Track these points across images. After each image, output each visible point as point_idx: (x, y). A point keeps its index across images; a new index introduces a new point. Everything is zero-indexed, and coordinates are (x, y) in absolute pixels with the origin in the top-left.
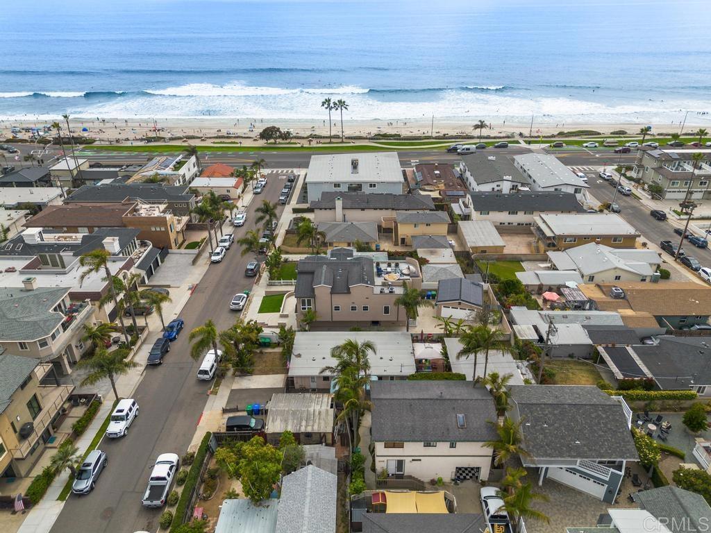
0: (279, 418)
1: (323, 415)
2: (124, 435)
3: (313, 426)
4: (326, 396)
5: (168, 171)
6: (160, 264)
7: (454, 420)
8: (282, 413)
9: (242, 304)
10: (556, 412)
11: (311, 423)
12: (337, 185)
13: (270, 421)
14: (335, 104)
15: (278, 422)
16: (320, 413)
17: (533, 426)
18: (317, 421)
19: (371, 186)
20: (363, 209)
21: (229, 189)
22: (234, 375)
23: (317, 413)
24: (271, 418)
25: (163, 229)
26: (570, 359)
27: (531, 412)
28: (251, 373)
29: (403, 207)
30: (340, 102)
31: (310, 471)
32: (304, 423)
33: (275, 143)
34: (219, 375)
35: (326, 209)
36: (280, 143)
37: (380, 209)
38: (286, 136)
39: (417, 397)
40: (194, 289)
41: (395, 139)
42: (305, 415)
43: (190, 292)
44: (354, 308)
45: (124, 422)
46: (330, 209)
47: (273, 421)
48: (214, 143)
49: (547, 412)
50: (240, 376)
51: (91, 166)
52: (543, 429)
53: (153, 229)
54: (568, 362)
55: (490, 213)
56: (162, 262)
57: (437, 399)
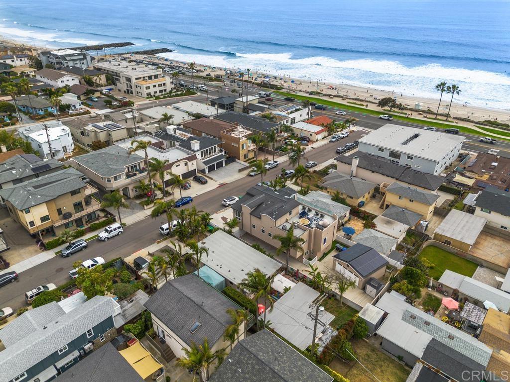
2: (104, 241)
5: (284, 114)
7: (193, 323)
9: (228, 203)
10: (256, 367)
12: (381, 149)
17: (232, 364)
19: (408, 157)
20: (373, 172)
21: (312, 133)
25: (237, 146)
26: (397, 360)
28: (184, 242)
29: (406, 180)
30: (454, 86)
33: (390, 111)
34: (170, 235)
35: (346, 163)
40: (222, 185)
41: (500, 128)
43: (219, 186)
44: (263, 231)
45: (107, 234)
46: (349, 164)
48: (349, 103)
49: (250, 362)
51: (259, 103)
52: (236, 371)
53: (233, 144)
54: (392, 361)
55: (492, 212)
56: (226, 165)
57: (197, 305)
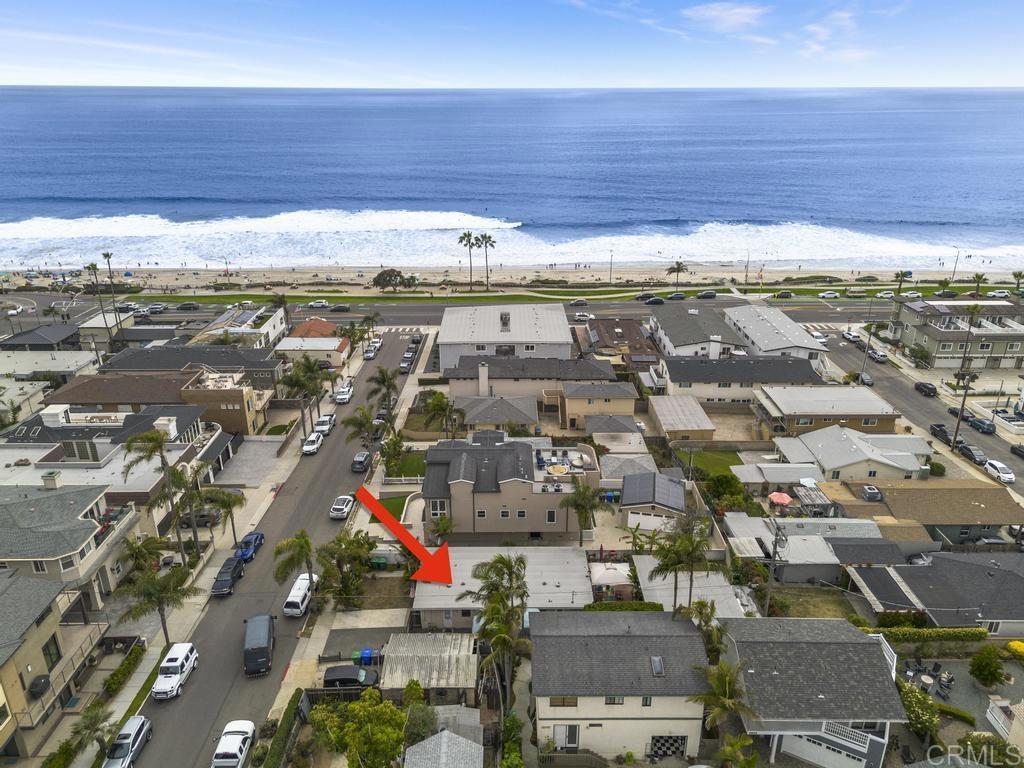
0: (399, 667)
1: (463, 663)
2: (177, 696)
3: (448, 678)
4: (466, 636)
5: (245, 329)
6: (231, 455)
7: (648, 664)
8: (403, 660)
9: (346, 510)
10: (789, 654)
11: (445, 674)
12: (481, 347)
13: (387, 672)
14: (477, 239)
15: (398, 674)
16: (458, 660)
17: (758, 674)
18: (454, 671)
19: (527, 348)
20: (517, 379)
21: (329, 353)
22: (335, 610)
23: (453, 661)
24: (388, 668)
25: (237, 407)
26: (809, 586)
27: (755, 654)
28: (359, 607)
29: (570, 376)
30: (484, 237)
31: (445, 740)
32: (435, 675)
33: (394, 292)
34: (313, 609)
35: (465, 379)
36: (400, 292)
37: (541, 379)
38: (410, 282)
39: (596, 633)
40: (279, 491)
41: (560, 287)
42: (437, 663)
43: (273, 493)
44: (505, 514)
45: (178, 676)
46: (472, 379)
47: (391, 672)
48: (309, 291)
49: (777, 654)
50: (343, 611)
51: (136, 323)
52: (773, 678)
53: (223, 407)
54: (808, 590)
55: (693, 385)
56: (234, 453)
57: (623, 636)
